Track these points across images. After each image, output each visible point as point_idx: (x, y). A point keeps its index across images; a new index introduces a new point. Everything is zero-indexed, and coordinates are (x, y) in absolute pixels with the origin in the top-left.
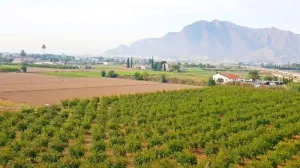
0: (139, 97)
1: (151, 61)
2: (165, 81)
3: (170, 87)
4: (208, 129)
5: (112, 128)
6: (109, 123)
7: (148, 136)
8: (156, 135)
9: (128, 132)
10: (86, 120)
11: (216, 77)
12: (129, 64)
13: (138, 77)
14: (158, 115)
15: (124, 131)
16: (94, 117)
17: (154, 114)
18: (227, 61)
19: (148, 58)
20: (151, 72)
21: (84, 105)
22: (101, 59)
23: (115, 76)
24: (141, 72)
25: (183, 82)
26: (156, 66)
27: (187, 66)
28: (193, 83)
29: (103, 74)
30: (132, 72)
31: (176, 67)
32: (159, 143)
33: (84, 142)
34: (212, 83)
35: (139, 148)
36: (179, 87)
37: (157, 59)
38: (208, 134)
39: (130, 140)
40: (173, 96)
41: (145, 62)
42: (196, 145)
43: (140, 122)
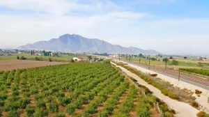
0: (37, 68)
1: (44, 52)
2: (51, 61)
3: (53, 63)
4: (70, 81)
5: (22, 84)
6: (21, 82)
7: (41, 86)
8: (46, 86)
9: (32, 85)
10: (8, 81)
11: (74, 59)
12: (32, 53)
13: (37, 59)
14: (47, 76)
15: (29, 85)
16: (13, 79)
17: (45, 76)
18: (80, 52)
19: (42, 50)
20: (44, 57)
21: (7, 74)
22: (17, 50)
23: (24, 59)
24: (38, 57)
25: (60, 61)
26: (46, 54)
27: (61, 53)
28: (64, 61)
29: (18, 58)
30: (34, 57)
31: (56, 54)
32: (47, 89)
33: (7, 92)
34: (73, 61)
35: (37, 92)
36: (57, 63)
37: (47, 51)
38: (70, 83)
39: (32, 89)
40: (54, 67)
41: (41, 52)
42: (65, 89)
43: (37, 80)
